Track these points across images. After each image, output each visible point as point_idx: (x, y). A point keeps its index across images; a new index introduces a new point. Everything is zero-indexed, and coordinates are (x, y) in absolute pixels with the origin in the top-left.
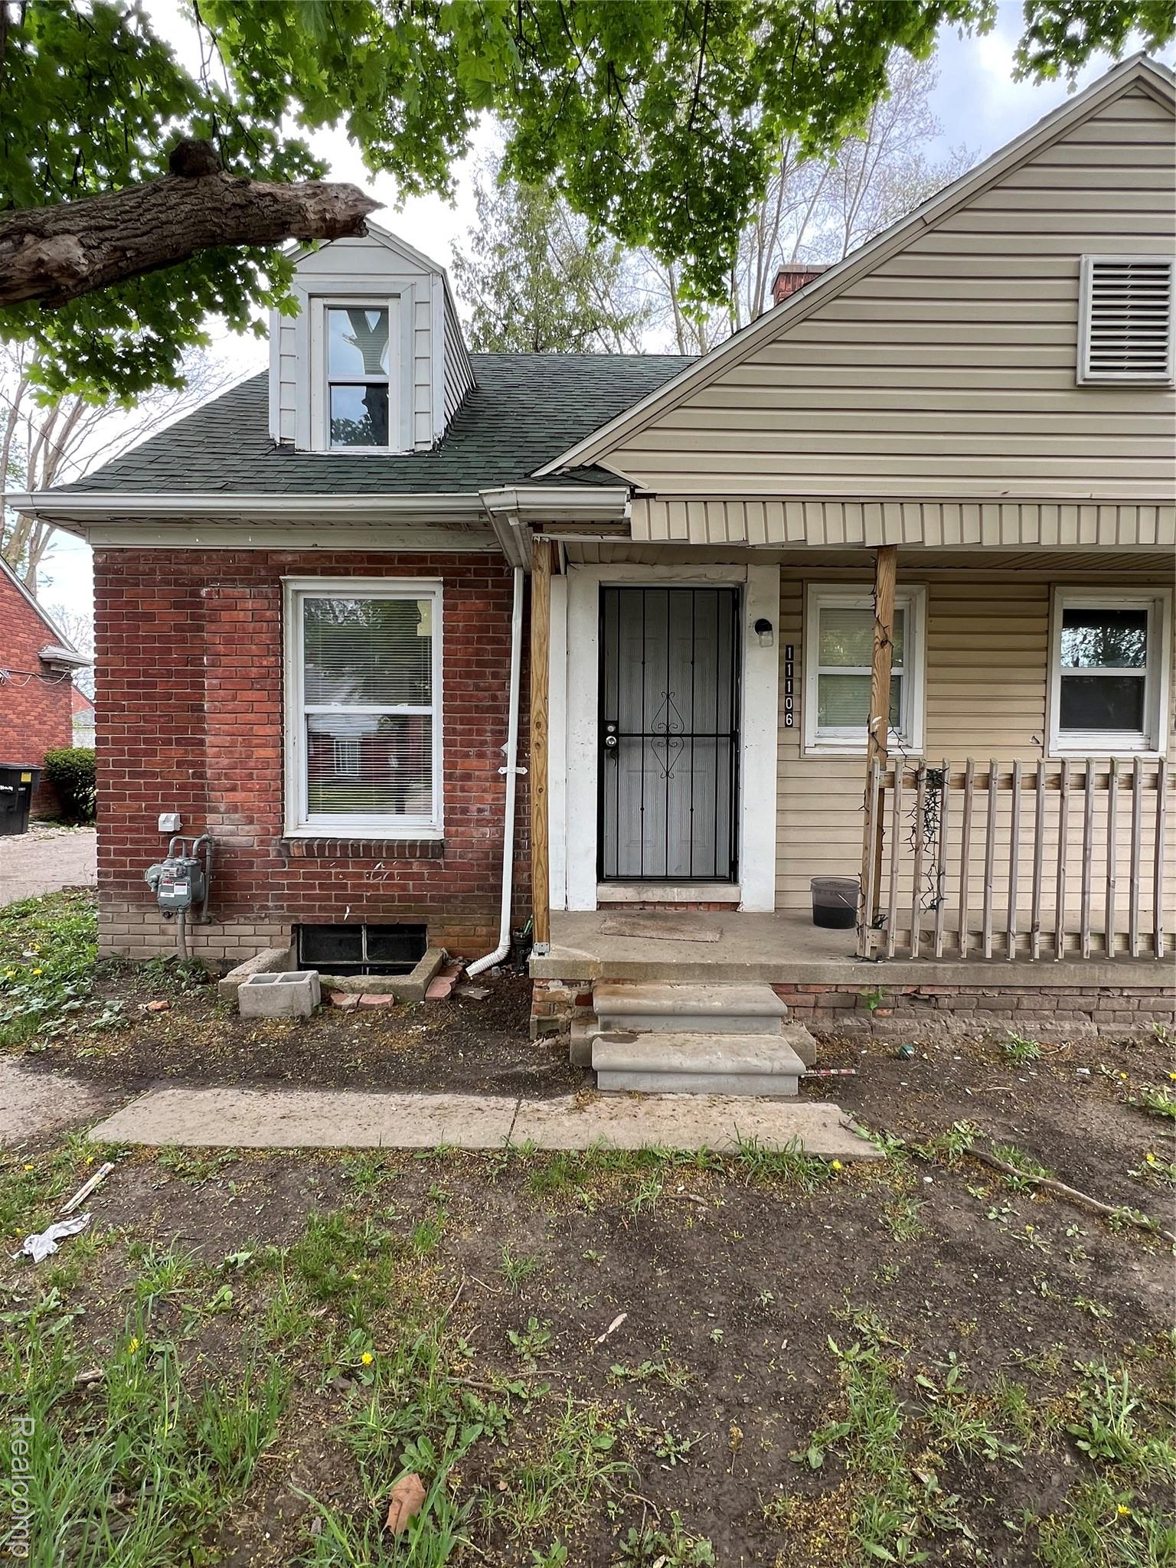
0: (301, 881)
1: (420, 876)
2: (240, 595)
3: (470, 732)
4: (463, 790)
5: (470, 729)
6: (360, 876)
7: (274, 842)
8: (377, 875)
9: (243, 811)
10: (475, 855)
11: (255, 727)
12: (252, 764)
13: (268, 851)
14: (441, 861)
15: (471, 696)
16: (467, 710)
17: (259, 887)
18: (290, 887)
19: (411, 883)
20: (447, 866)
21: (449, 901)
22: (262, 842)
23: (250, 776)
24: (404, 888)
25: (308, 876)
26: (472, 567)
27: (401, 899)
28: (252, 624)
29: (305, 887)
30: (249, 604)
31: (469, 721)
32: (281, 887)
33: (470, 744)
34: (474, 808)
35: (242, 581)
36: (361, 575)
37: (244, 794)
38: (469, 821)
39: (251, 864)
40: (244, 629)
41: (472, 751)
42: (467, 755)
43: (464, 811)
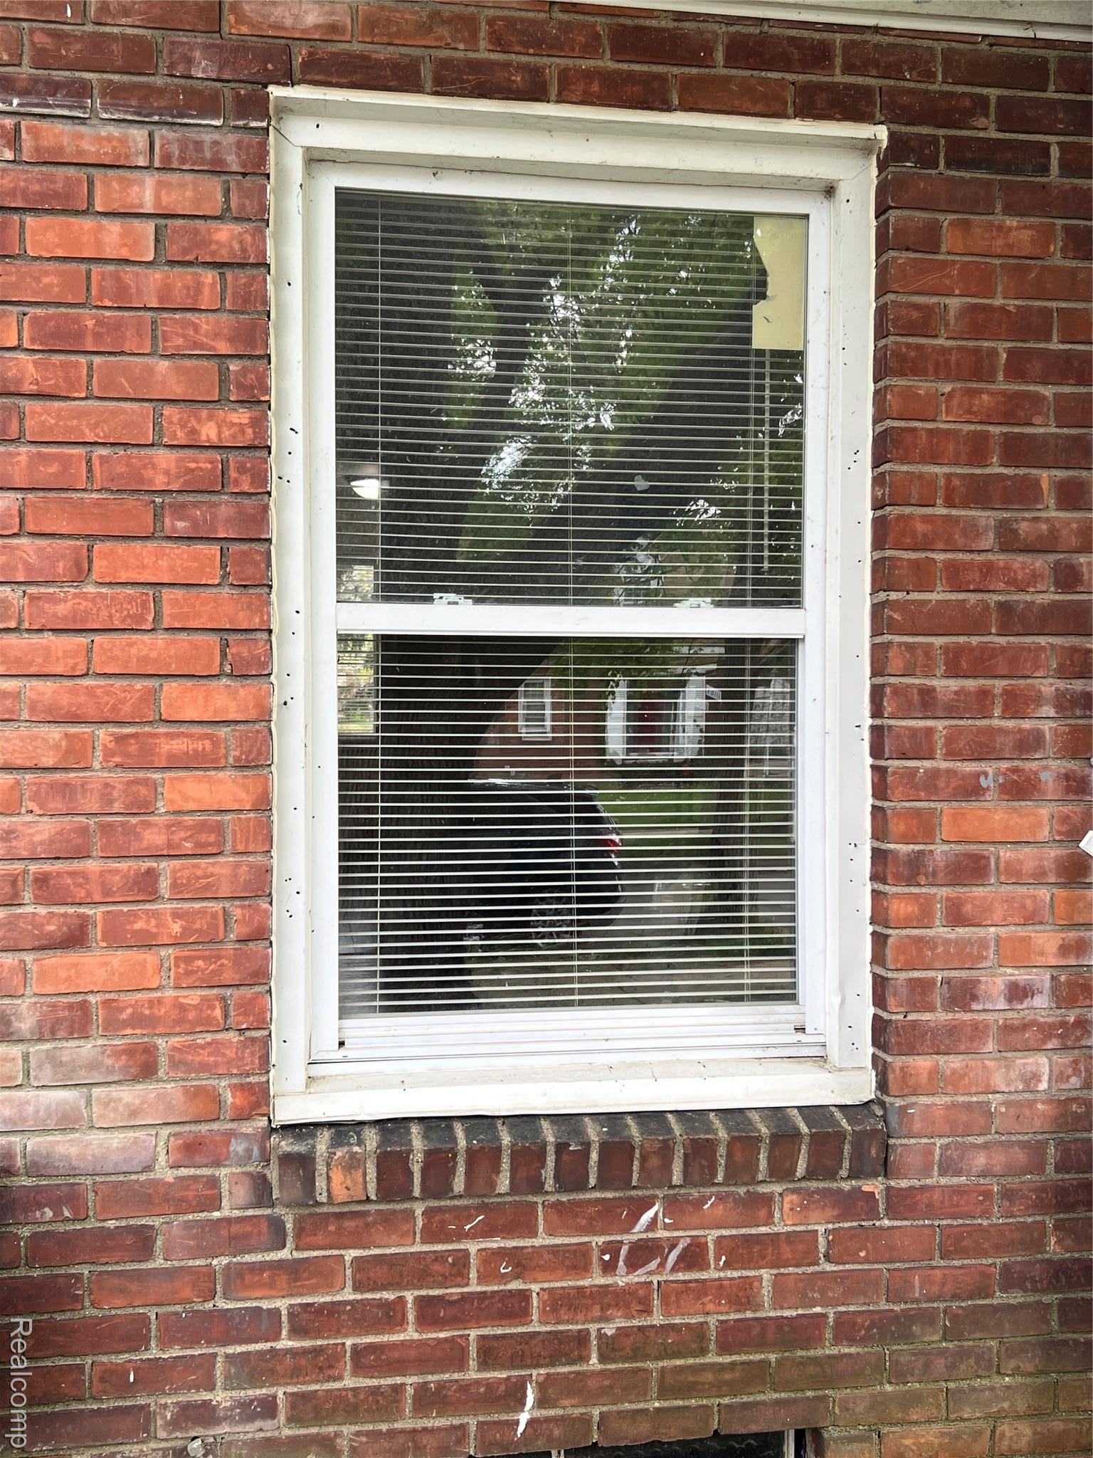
0: (348, 1295)
1: (802, 1246)
2: (105, 153)
3: (982, 701)
4: (956, 917)
5: (984, 694)
6: (577, 1260)
7: (238, 1147)
8: (643, 1253)
9: (112, 1026)
10: (999, 1160)
11: (171, 687)
12: (154, 838)
13: (214, 1182)
14: (875, 1186)
15: (988, 570)
16: (972, 622)
17: (174, 1331)
18: (304, 1321)
19: (766, 1274)
20: (899, 1203)
21: (906, 1337)
22: (191, 1149)
23: (146, 885)
24: (743, 1295)
25: (379, 1273)
26: (993, 93)
27: (732, 1337)
28: (156, 276)
29: (363, 1317)
30: (146, 192)
31: (981, 664)
32: (266, 1324)
33: (983, 749)
34: (995, 982)
35: (115, 95)
36: (587, 100)
37: (118, 958)
38: (978, 1031)
39: (143, 1241)
40: (122, 290)
41: (991, 772)
42: (971, 790)
43: (964, 995)
